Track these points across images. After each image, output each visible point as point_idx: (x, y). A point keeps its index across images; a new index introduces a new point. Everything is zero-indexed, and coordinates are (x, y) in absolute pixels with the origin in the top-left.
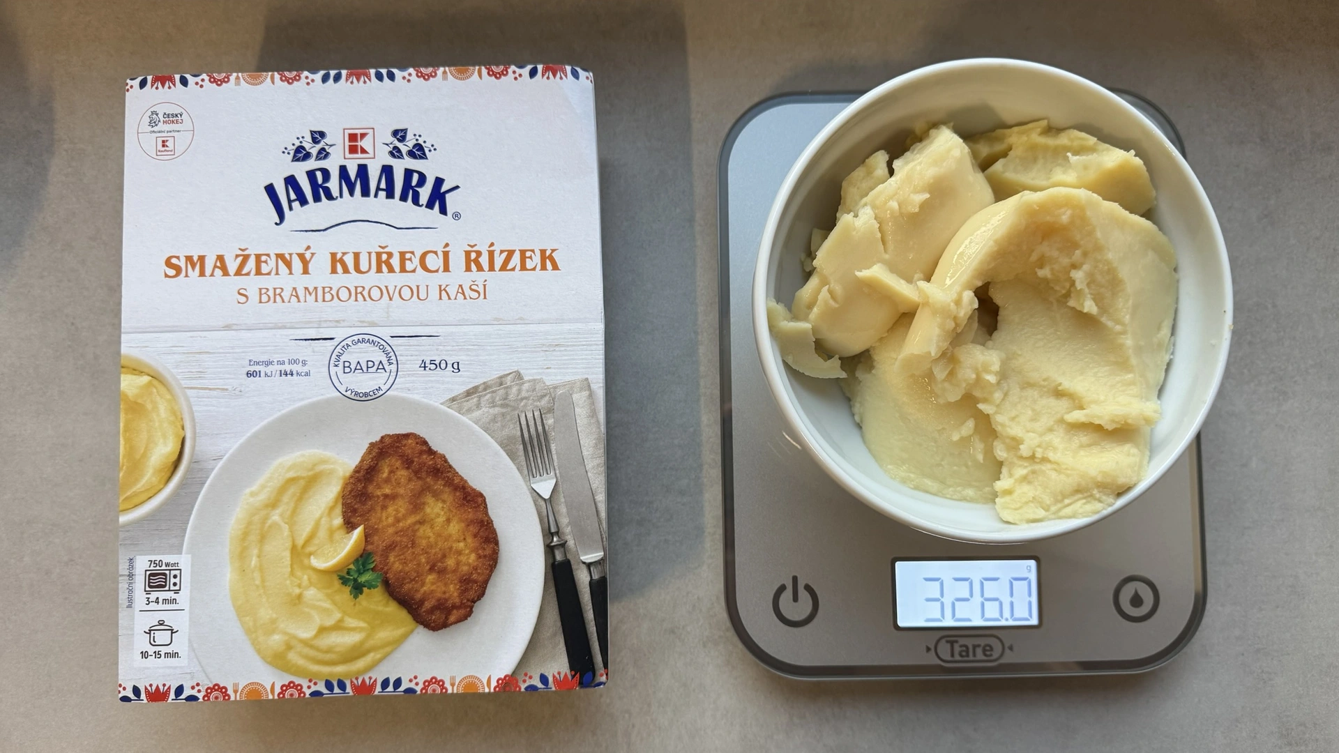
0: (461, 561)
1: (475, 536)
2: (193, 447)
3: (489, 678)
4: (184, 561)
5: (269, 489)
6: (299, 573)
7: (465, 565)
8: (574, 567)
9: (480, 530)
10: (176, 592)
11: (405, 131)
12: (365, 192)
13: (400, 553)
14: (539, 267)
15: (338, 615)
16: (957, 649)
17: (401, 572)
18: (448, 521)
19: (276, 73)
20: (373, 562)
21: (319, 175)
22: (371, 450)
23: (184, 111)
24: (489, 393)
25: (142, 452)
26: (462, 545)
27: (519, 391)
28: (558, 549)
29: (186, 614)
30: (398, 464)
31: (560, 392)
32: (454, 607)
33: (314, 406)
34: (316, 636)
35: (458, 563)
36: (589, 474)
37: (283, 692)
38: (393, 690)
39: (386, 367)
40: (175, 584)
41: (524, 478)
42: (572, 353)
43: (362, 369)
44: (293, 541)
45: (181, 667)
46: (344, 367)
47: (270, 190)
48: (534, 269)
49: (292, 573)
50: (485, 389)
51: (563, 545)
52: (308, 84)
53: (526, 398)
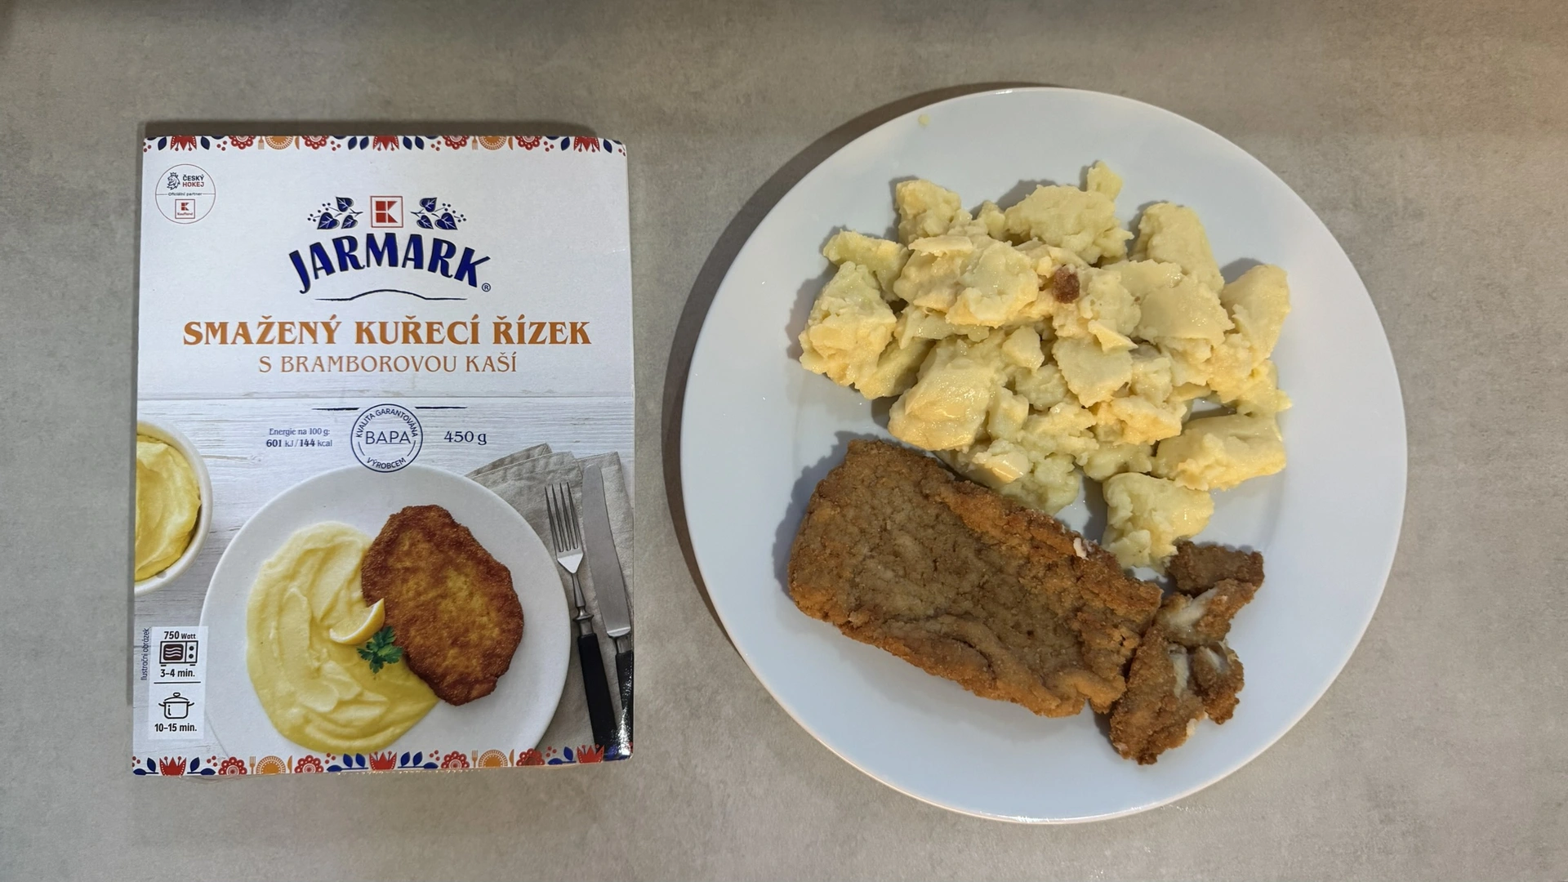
0: (485, 635)
1: (499, 610)
2: (210, 516)
3: (513, 751)
4: (201, 632)
5: (286, 561)
6: (317, 646)
7: (488, 639)
8: (600, 640)
9: (504, 604)
10: (193, 664)
11: (434, 200)
12: (393, 262)
13: (421, 627)
14: (569, 340)
15: (356, 689)
17: (421, 646)
18: (471, 595)
19: (301, 138)
20: (394, 636)
21: (346, 243)
22: (392, 522)
23: (205, 174)
24: (515, 465)
25: (157, 521)
26: (485, 619)
27: (547, 464)
28: (584, 623)
29: (202, 686)
30: (420, 536)
31: (588, 465)
32: (477, 681)
33: (337, 477)
34: (335, 710)
35: (481, 638)
36: (617, 548)
37: (300, 766)
38: (413, 765)
39: (410, 438)
40: (191, 656)
41: (551, 555)
42: (601, 426)
43: (385, 440)
44: (312, 613)
45: (196, 740)
46: (367, 438)
47: (295, 257)
48: (564, 342)
49: (311, 646)
50: (512, 462)
51: (590, 619)
52: (334, 149)
53: (553, 471)
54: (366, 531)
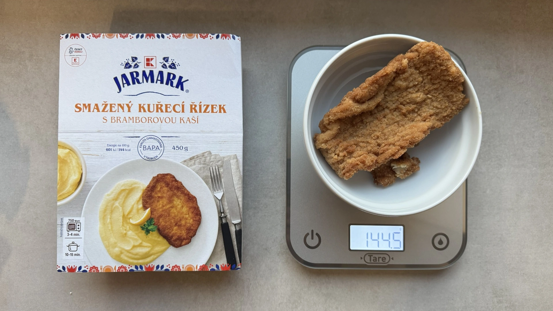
0: (187, 222)
1: (192, 213)
2: (86, 177)
3: (197, 265)
4: (82, 220)
5: (114, 193)
6: (125, 225)
7: (188, 223)
8: (229, 225)
9: (194, 210)
10: (79, 231)
11: (168, 58)
12: (152, 81)
14: (218, 111)
15: (140, 241)
16: (372, 258)
17: (164, 225)
18: (182, 207)
19: (118, 34)
20: (154, 221)
21: (135, 74)
22: (153, 179)
23: (82, 48)
24: (199, 159)
25: (66, 178)
26: (187, 216)
27: (210, 159)
28: (223, 218)
29: (82, 240)
30: (164, 185)
31: (225, 159)
32: (184, 239)
33: (132, 162)
34: (132, 249)
35: (186, 223)
36: (236, 191)
37: (119, 269)
38: (160, 269)
39: (160, 148)
40: (78, 228)
41: (211, 191)
42: (230, 145)
43: (150, 149)
44: (124, 213)
45: (80, 260)
46: (144, 148)
47: (116, 79)
48: (216, 112)
49: (123, 225)
50: (197, 158)
51: (225, 217)
52: (131, 38)
53: (212, 161)
54: (145, 183)
